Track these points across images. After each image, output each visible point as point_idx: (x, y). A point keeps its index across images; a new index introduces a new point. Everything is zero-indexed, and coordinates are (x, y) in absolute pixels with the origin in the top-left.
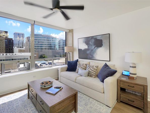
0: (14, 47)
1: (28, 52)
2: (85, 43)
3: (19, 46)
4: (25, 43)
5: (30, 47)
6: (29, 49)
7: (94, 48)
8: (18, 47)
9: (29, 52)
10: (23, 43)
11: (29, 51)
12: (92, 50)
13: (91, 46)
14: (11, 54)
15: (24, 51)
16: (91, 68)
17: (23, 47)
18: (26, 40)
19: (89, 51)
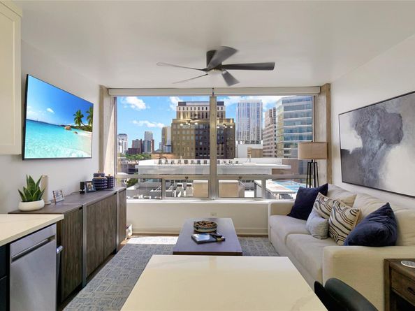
0: (237, 142)
1: (271, 156)
2: (356, 129)
3: (248, 138)
4: (264, 127)
5: (277, 142)
6: (276, 148)
7: (380, 147)
8: (246, 142)
9: (276, 156)
10: (258, 131)
11: (273, 154)
12: (374, 155)
13: (370, 139)
14: (227, 161)
15: (261, 154)
16: (337, 214)
17: (258, 142)
18: (266, 120)
19: (367, 157)
